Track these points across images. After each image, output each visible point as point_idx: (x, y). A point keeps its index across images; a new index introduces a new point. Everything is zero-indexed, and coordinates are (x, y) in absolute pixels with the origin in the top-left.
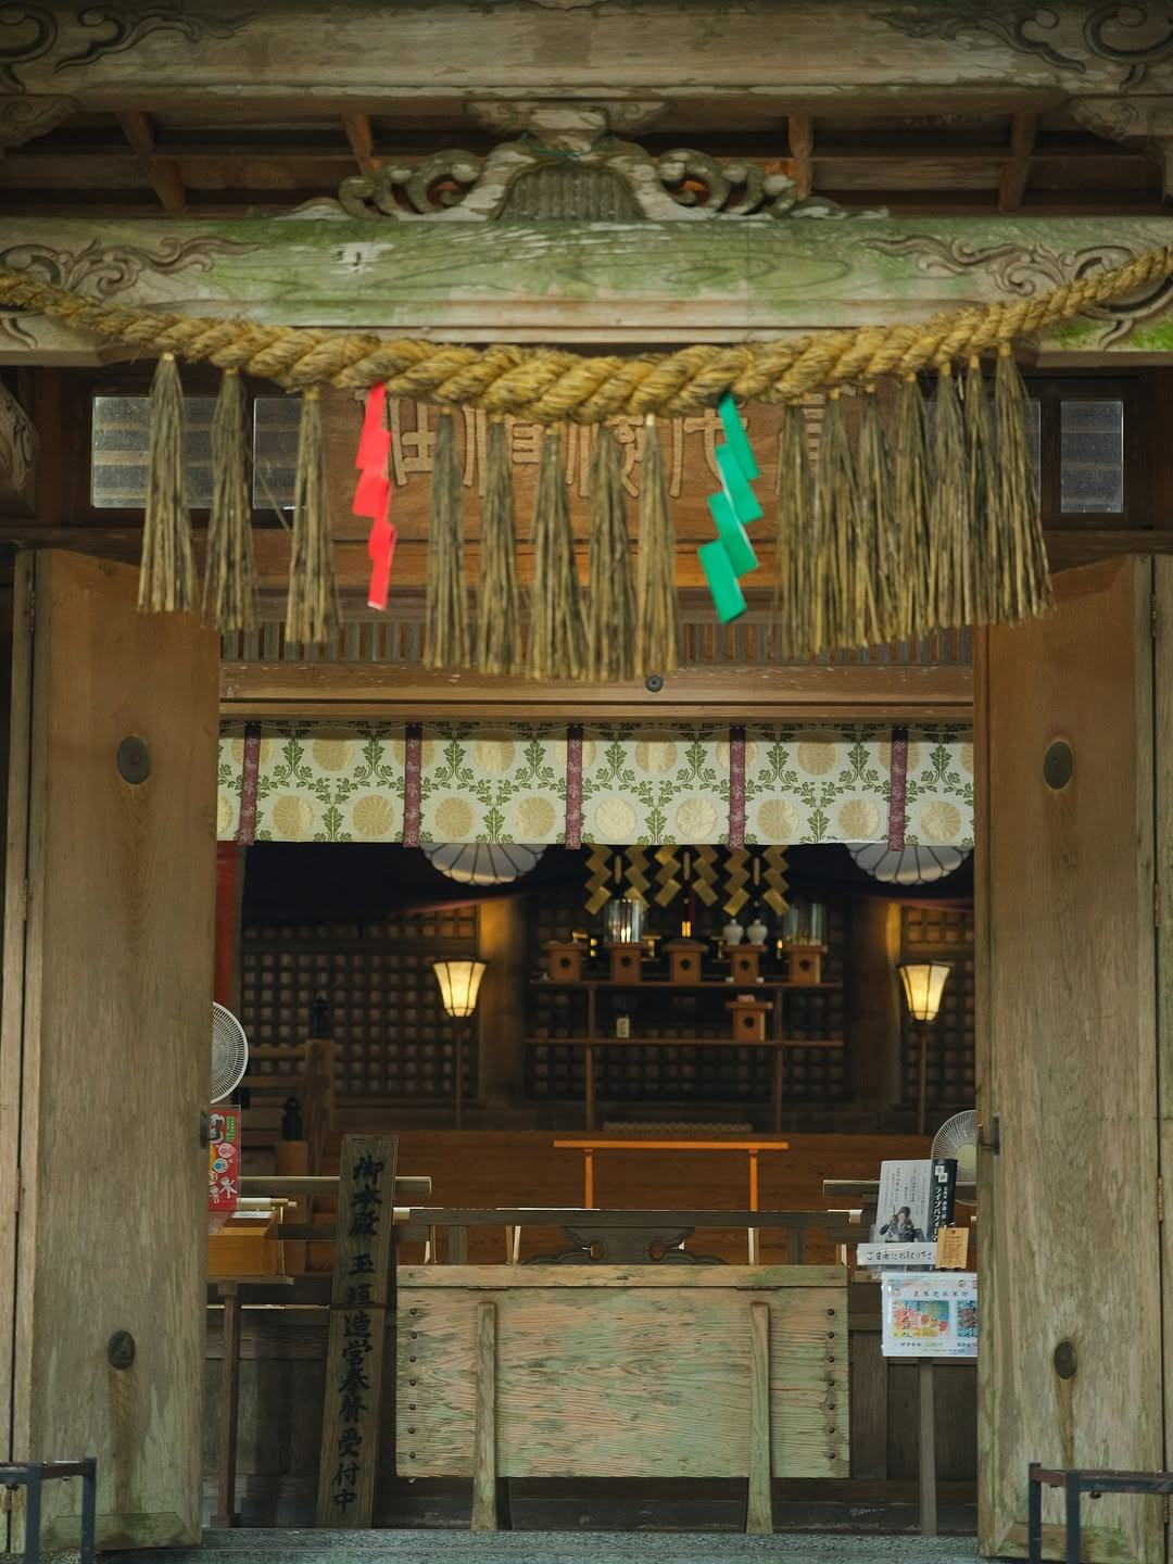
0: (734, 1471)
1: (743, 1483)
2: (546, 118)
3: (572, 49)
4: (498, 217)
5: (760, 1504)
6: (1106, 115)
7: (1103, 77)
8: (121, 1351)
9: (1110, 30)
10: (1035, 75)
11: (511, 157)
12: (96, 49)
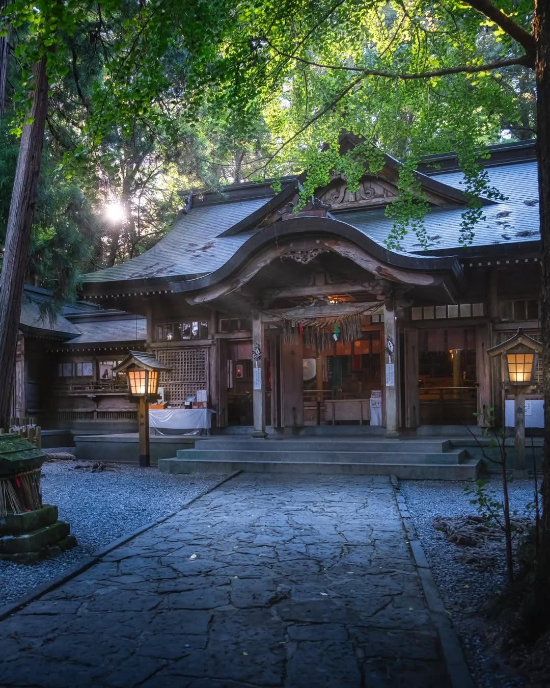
0: (357, 419)
1: (359, 421)
2: (318, 296)
3: (321, 290)
4: (314, 306)
5: (361, 422)
6: (371, 292)
7: (370, 289)
8: (294, 409)
9: (371, 284)
10: (364, 289)
11: (315, 300)
12: (278, 293)
